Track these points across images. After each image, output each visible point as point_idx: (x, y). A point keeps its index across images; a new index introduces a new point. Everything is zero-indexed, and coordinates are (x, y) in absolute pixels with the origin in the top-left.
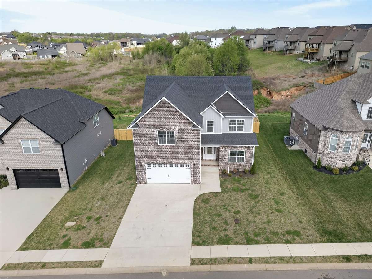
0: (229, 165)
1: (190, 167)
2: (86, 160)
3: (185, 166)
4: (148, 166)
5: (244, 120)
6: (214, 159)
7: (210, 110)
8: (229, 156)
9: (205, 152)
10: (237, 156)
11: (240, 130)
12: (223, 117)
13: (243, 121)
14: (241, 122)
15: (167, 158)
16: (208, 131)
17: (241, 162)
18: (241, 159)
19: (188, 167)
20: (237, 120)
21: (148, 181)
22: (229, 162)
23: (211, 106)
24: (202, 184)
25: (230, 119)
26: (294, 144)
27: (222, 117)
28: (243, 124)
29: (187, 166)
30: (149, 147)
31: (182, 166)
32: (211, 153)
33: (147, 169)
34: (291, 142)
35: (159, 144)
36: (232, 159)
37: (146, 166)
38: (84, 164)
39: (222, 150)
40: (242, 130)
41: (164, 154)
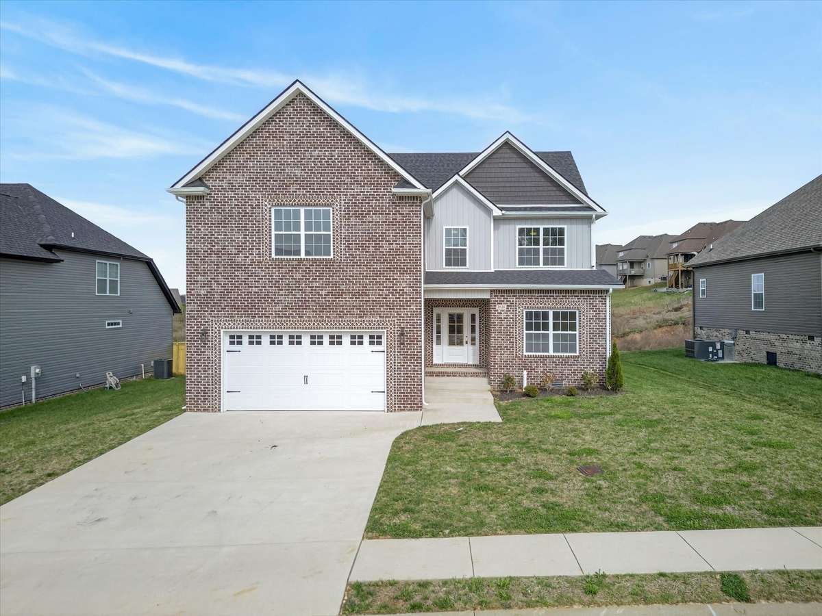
0: (526, 364)
1: (383, 347)
2: (35, 370)
3: (366, 340)
4: (232, 343)
5: (564, 228)
6: (471, 363)
7: (455, 192)
8: (525, 332)
9: (439, 338)
10: (551, 332)
11: (554, 263)
12: (497, 212)
13: (561, 231)
14: (556, 237)
15: (301, 307)
16: (449, 263)
17: (565, 354)
18: (565, 344)
19: (379, 343)
20: (541, 228)
21: (227, 401)
22: (525, 353)
23: (456, 177)
24: (427, 410)
25: (518, 227)
26: (720, 355)
27: (495, 214)
28: (561, 242)
29: (375, 339)
30: (239, 267)
31: (357, 340)
32: (460, 343)
33: (224, 355)
34: (711, 349)
35: (273, 256)
36: (538, 343)
37: (225, 340)
38: (24, 379)
39: (499, 307)
40: (561, 262)
41: (290, 290)
